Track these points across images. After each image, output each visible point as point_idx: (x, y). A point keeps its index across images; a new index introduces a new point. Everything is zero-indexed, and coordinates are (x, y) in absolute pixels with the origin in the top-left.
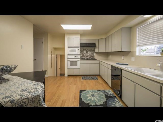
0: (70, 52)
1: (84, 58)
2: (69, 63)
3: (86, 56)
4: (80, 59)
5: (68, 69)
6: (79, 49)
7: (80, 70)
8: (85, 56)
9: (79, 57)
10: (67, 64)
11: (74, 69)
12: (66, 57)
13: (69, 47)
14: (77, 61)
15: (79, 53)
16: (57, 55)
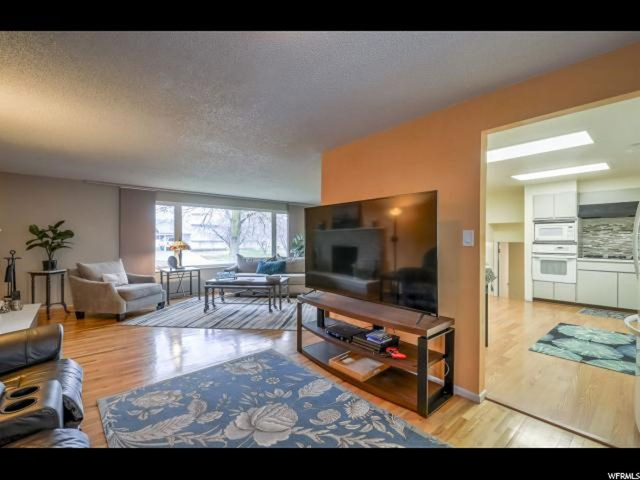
0: (541, 235)
1: (601, 253)
2: (537, 265)
3: (611, 246)
4: (575, 257)
5: (534, 281)
6: (575, 225)
7: (576, 288)
8: (606, 248)
9: (574, 249)
10: (531, 269)
11: (554, 283)
12: (529, 249)
13: (537, 222)
14: (565, 262)
15: (575, 238)
16: (499, 243)
